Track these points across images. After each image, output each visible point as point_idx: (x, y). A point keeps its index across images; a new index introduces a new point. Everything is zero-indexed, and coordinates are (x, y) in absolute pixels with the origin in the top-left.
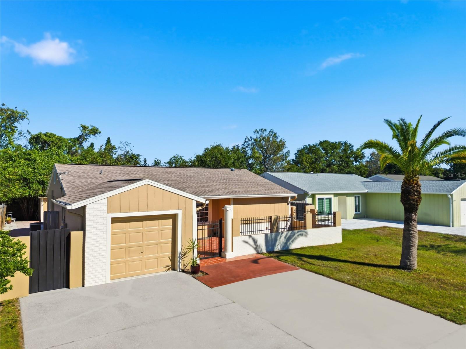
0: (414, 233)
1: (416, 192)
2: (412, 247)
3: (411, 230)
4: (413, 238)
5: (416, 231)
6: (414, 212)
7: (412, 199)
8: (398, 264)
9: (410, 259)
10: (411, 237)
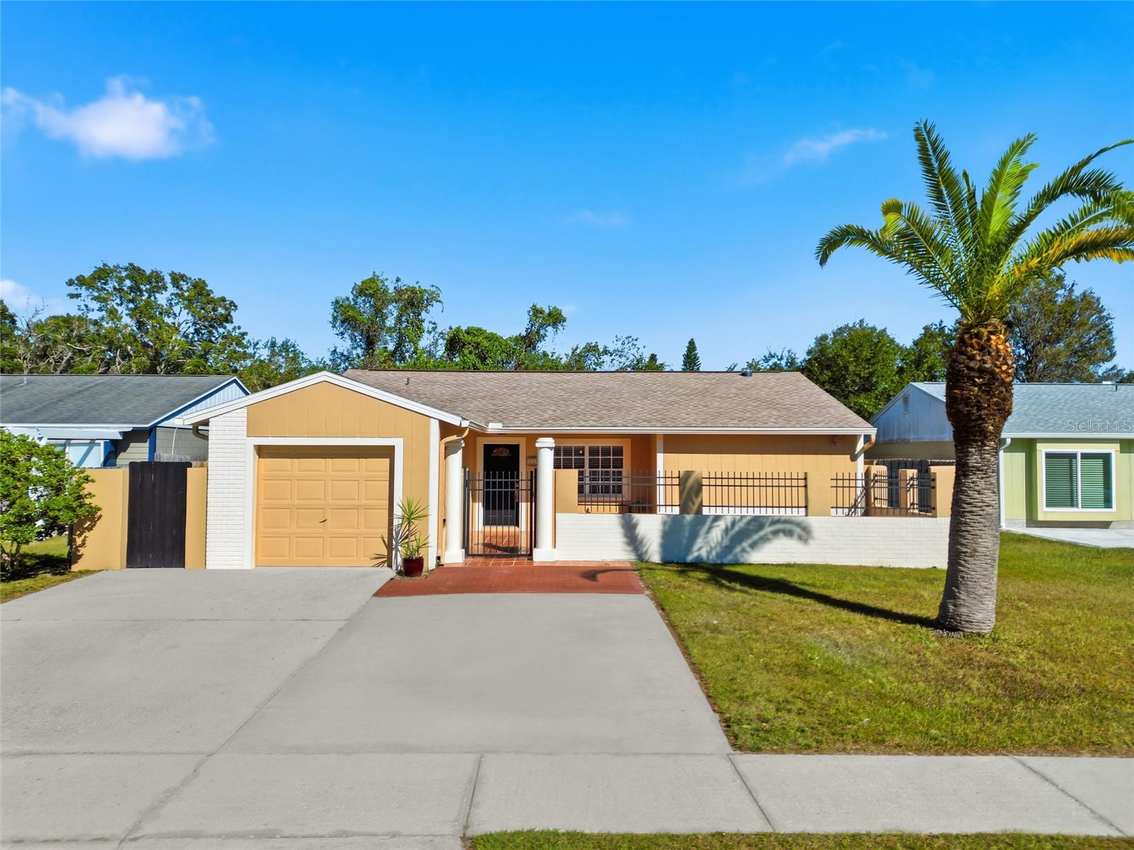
0: (971, 512)
1: (976, 375)
2: (966, 558)
3: (964, 502)
4: (969, 528)
5: (980, 504)
6: (976, 441)
7: (962, 399)
8: (933, 613)
9: (959, 598)
10: (961, 523)
